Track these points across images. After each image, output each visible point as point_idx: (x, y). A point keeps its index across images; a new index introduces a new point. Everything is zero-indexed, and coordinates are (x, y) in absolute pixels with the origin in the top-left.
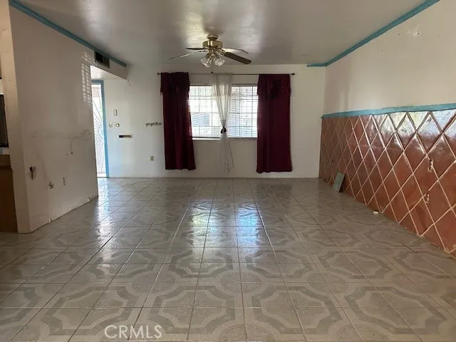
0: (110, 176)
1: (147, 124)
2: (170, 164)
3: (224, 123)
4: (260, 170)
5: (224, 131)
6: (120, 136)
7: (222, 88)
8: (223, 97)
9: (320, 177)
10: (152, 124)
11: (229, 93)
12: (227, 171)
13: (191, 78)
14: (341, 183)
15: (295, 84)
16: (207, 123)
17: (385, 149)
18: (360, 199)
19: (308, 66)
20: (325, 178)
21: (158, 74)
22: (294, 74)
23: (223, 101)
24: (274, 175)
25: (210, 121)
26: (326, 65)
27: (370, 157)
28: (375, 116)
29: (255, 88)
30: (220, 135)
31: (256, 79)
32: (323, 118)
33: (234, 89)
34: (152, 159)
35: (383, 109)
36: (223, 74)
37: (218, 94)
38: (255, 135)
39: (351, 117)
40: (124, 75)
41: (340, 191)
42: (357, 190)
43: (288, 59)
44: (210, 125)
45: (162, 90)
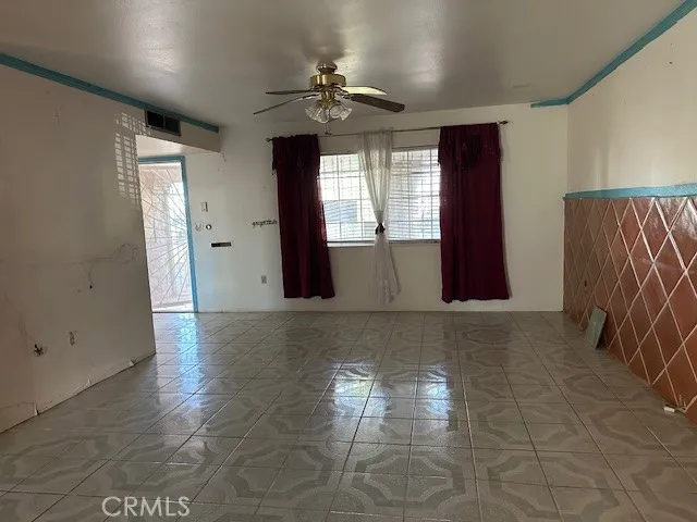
0: (200, 310)
1: (254, 224)
2: (292, 289)
3: (380, 215)
4: (447, 297)
5: (380, 230)
6: (214, 245)
7: (375, 155)
8: (377, 172)
9: (565, 311)
10: (262, 224)
11: (388, 164)
12: (387, 300)
13: (322, 142)
14: (600, 328)
15: (510, 141)
16: (352, 218)
17: (686, 273)
18: (636, 370)
19: (532, 106)
20: (574, 315)
21: (269, 140)
22: (505, 122)
23: (377, 180)
24: (474, 306)
25: (359, 214)
26: (568, 100)
27: (652, 286)
28: (663, 201)
29: (435, 152)
30: (373, 236)
31: (436, 136)
32: (567, 199)
33: (397, 156)
34: (264, 280)
35: (678, 186)
36: (376, 133)
37: (368, 166)
38: (437, 236)
39: (615, 201)
40: (215, 146)
41: (598, 347)
42: (630, 350)
43: (495, 95)
44: (359, 219)
45: (275, 166)
